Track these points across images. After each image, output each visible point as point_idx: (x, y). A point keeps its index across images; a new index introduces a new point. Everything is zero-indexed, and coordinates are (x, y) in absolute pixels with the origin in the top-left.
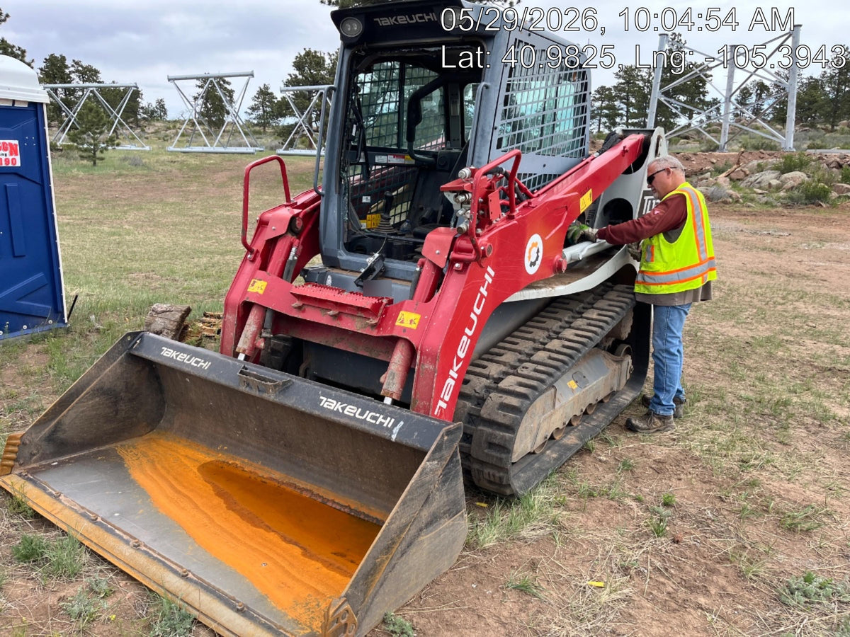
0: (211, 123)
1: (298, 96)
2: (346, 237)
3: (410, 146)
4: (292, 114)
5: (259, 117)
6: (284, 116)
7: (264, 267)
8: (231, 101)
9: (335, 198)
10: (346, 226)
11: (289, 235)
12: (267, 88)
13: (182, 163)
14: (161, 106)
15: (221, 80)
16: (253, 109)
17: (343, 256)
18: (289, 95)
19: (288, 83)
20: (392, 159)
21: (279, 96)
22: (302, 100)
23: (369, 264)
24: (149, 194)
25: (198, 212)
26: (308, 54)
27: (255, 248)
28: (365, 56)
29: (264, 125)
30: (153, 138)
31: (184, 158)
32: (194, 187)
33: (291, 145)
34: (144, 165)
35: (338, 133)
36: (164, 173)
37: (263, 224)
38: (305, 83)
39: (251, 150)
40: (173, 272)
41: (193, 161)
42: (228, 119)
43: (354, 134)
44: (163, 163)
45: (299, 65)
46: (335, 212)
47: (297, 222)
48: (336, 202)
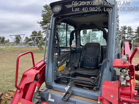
0: (17, 43)
1: (32, 38)
2: (55, 78)
3: (70, 46)
4: (32, 41)
5: (26, 41)
6: (30, 41)
7: (24, 97)
8: (21, 39)
9: (51, 64)
10: (55, 74)
11: (35, 81)
12: (27, 37)
13: (11, 49)
14: (8, 40)
15: (19, 36)
16: (25, 40)
17: (55, 85)
18: (31, 38)
19: (31, 36)
20: (66, 50)
21: (29, 38)
22: (33, 39)
23: (67, 91)
24: (3, 56)
25: (13, 59)
26: (34, 31)
27: (20, 87)
28: (61, 19)
29: (27, 43)
30: (6, 45)
31: (11, 48)
32: (13, 54)
33: (31, 46)
34: (4, 50)
35: (51, 43)
36: (7, 51)
37: (24, 76)
38: (34, 36)
39: (24, 47)
40: (4, 75)
41: (13, 49)
42: (20, 42)
43: (57, 43)
44: (7, 50)
45: (33, 33)
46: (51, 69)
47: (38, 76)
48: (51, 66)
